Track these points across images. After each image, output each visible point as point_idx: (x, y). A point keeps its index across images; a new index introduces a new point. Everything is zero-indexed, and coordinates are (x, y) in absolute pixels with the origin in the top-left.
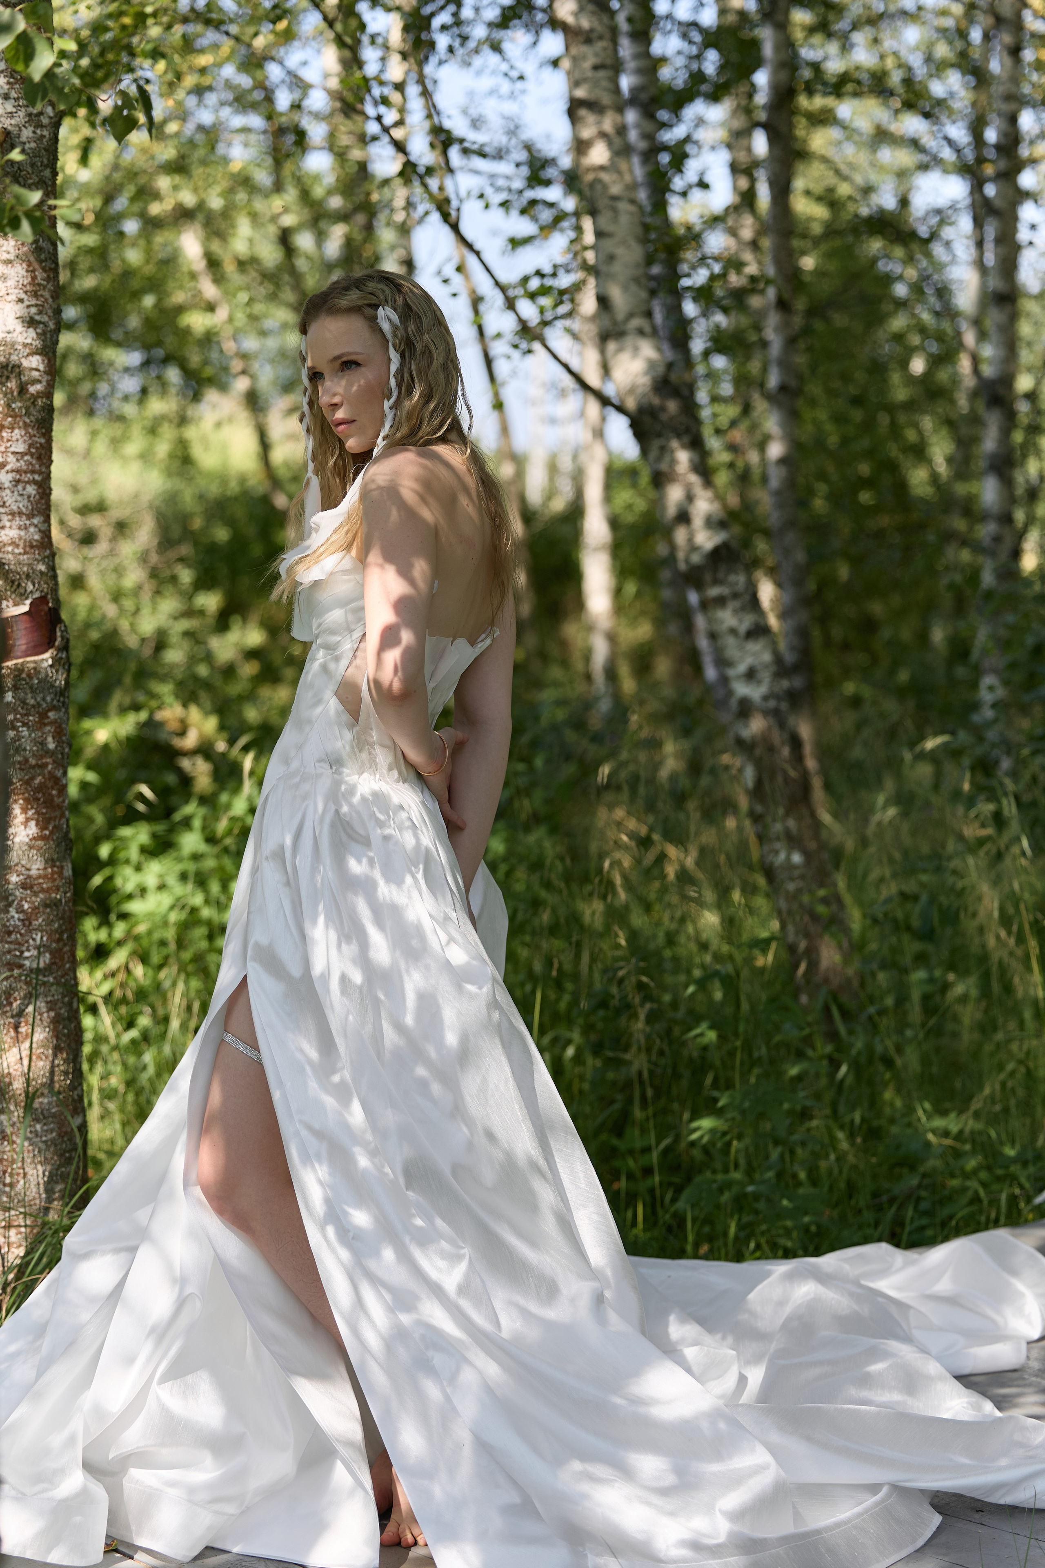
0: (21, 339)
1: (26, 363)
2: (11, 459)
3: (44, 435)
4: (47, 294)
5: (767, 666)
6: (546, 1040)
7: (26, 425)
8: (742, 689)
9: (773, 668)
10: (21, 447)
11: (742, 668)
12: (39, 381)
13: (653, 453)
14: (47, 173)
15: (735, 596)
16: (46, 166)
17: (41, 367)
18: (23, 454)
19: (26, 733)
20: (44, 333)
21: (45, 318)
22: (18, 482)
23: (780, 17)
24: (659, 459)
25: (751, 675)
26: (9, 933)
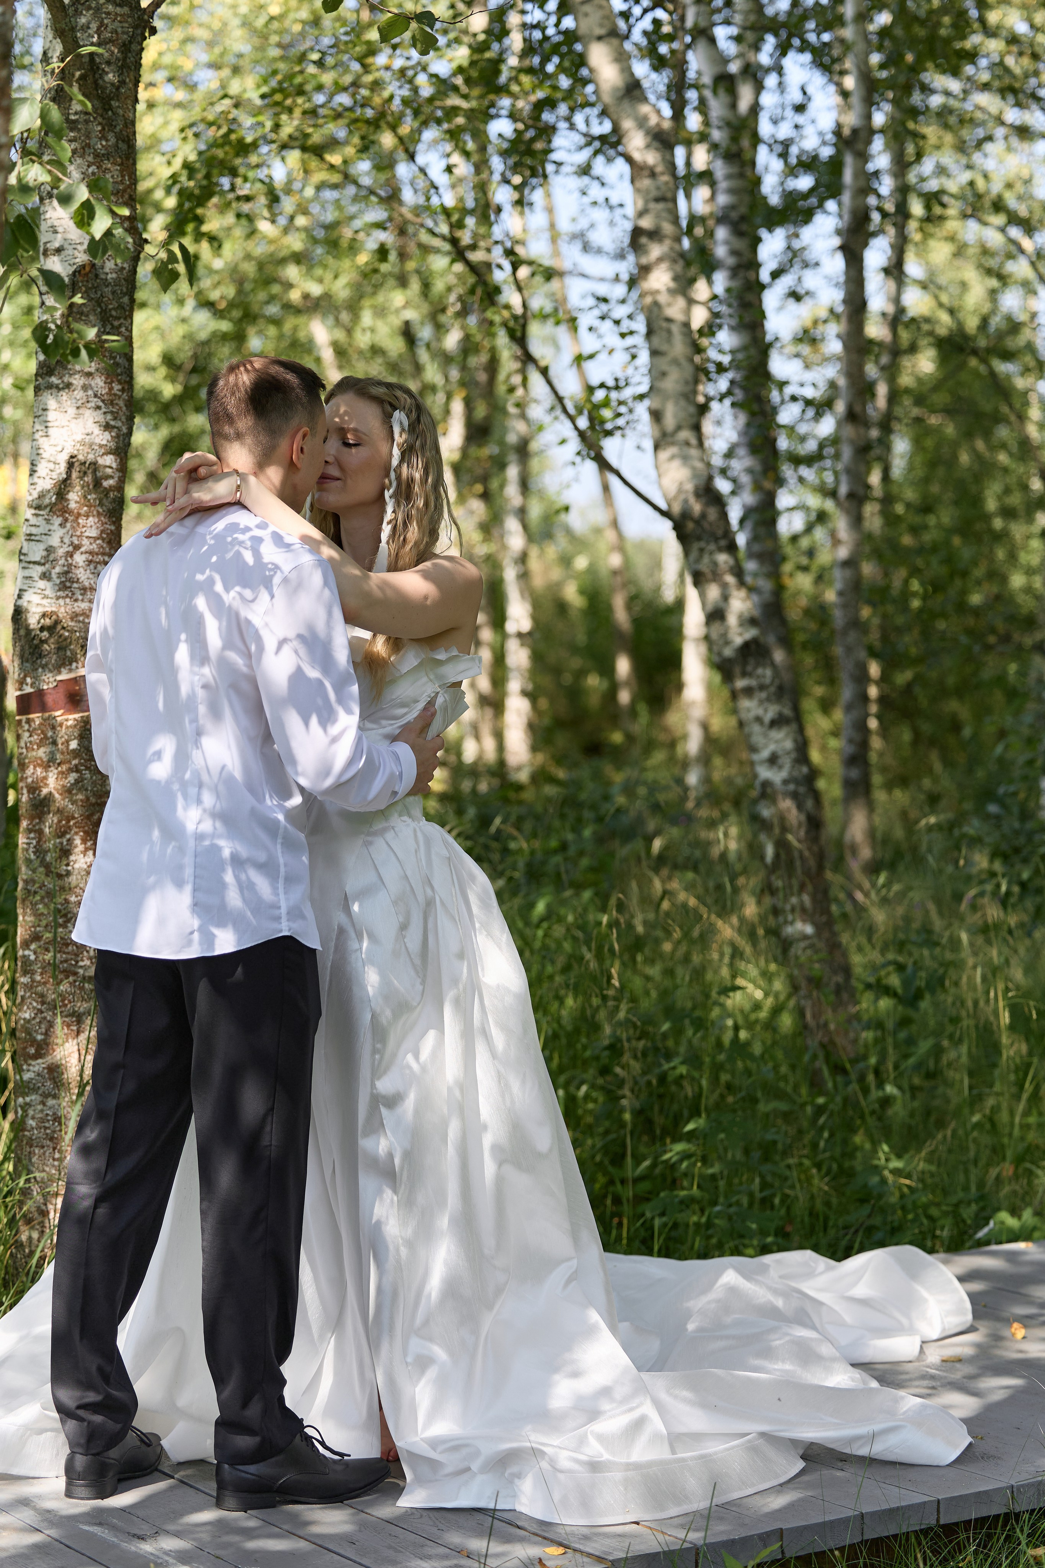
0: (98, 441)
1: (101, 461)
2: (85, 542)
3: (114, 523)
4: (121, 403)
5: (788, 753)
6: (562, 1079)
7: (99, 514)
8: (765, 773)
9: (794, 755)
10: (94, 533)
11: (765, 754)
12: (112, 477)
13: (694, 554)
14: (126, 300)
15: (762, 687)
16: (125, 294)
17: (114, 465)
18: (96, 539)
19: (88, 776)
20: (118, 436)
21: (119, 424)
22: (90, 562)
23: (860, 146)
24: (698, 560)
25: (773, 760)
26: (67, 945)
